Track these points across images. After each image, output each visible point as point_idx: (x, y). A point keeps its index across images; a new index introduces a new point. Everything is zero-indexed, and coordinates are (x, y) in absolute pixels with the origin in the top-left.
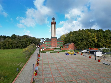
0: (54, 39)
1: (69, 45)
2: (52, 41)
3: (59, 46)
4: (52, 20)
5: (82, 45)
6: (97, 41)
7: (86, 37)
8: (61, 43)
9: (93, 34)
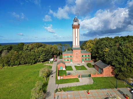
1: (104, 69)
3: (84, 61)
4: (74, 22)
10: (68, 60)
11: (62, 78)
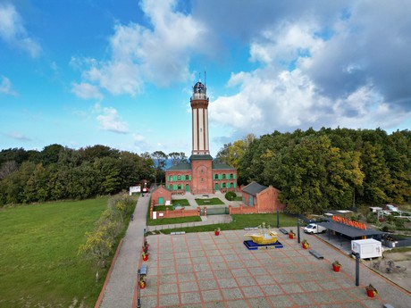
0: (200, 162)
1: (258, 195)
2: (194, 170)
3: (221, 190)
4: (195, 92)
5: (306, 201)
6: (361, 182)
7: (322, 168)
8: (228, 177)
9: (348, 155)
10: (179, 188)
11: (161, 215)
